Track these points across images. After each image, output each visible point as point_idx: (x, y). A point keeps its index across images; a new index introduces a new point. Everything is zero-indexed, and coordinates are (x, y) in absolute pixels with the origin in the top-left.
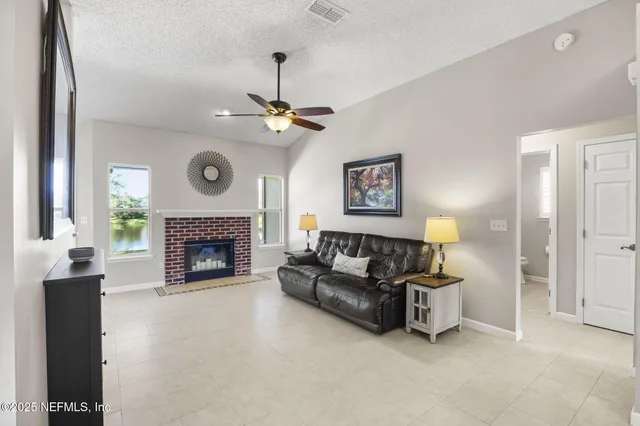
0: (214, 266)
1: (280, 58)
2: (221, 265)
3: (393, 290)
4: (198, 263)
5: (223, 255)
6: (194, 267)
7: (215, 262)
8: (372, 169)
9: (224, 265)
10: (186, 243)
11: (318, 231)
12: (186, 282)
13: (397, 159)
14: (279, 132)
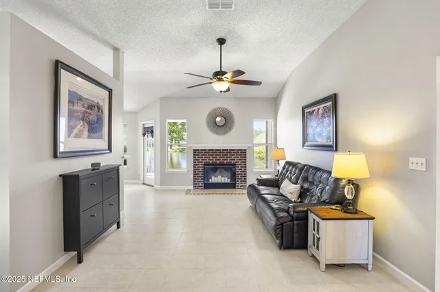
0: (223, 181)
1: (221, 41)
2: (226, 180)
3: (295, 214)
4: (213, 177)
5: (229, 174)
6: (210, 180)
7: (223, 178)
8: (319, 109)
9: (229, 180)
10: (205, 165)
11: (285, 161)
12: (205, 188)
13: (334, 98)
14: (221, 92)
